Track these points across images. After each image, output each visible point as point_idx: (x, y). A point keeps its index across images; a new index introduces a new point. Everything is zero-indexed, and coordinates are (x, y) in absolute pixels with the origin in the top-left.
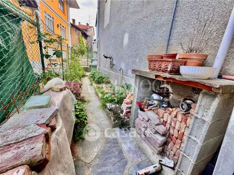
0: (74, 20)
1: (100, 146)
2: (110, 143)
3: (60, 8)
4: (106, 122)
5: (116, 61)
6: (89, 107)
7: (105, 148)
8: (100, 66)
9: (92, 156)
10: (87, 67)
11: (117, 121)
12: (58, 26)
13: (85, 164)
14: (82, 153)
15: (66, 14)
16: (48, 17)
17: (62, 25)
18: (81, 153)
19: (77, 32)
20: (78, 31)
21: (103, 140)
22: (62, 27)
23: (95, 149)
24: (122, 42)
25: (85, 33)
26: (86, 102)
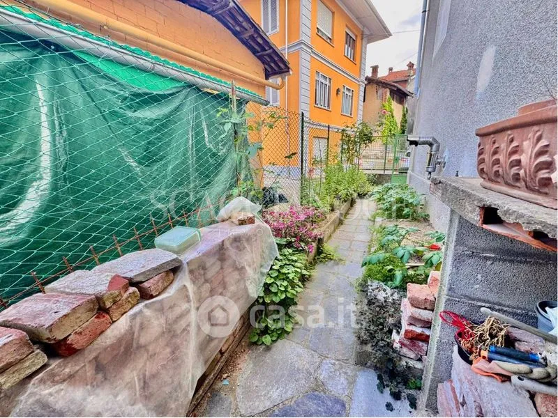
0: (375, 69)
1: (290, 392)
2: (318, 405)
3: (346, 54)
4: (348, 335)
5: (449, 150)
6: (331, 276)
7: (298, 406)
8: (413, 171)
9: (257, 403)
10: (382, 172)
11: (369, 348)
12: (338, 91)
13: (235, 410)
14: (247, 379)
15: (357, 62)
16: (321, 80)
17: (346, 87)
18: (245, 376)
19: (379, 92)
20: (381, 91)
21: (307, 379)
22: (346, 92)
23: (274, 389)
24: (473, 84)
25: (399, 90)
26: (332, 261)
